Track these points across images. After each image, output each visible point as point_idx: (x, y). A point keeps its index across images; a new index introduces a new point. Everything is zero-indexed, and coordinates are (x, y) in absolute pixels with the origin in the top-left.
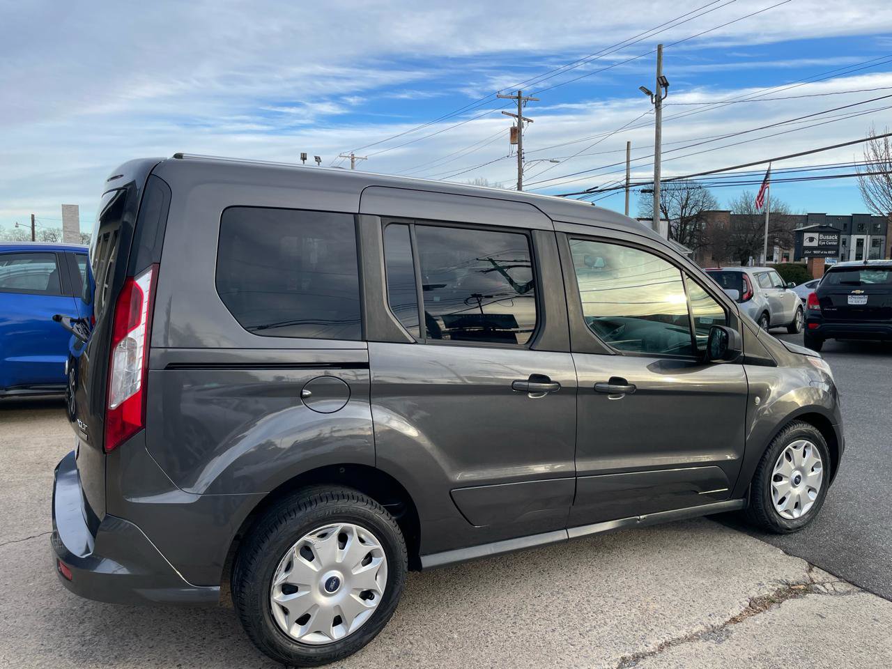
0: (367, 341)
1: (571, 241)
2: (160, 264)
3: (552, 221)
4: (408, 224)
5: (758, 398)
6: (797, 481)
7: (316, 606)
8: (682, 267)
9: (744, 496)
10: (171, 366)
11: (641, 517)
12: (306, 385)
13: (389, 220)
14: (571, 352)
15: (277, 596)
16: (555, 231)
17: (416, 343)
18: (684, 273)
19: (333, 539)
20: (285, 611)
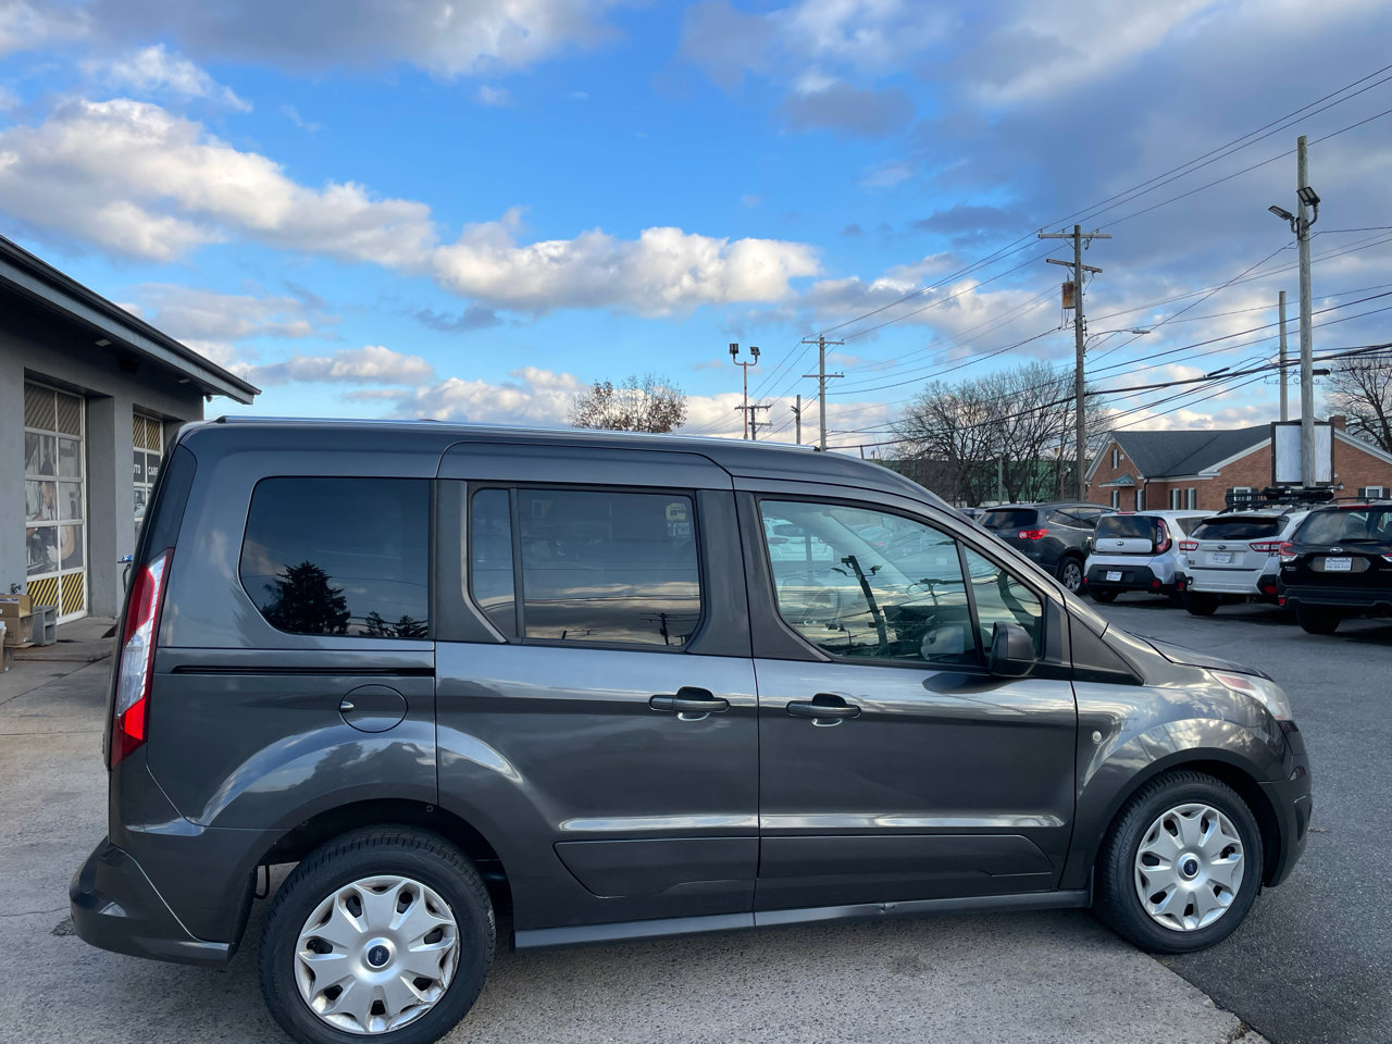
0: (435, 641)
1: (762, 503)
2: (174, 548)
3: (732, 476)
4: (508, 489)
5: (1098, 734)
6: (1190, 869)
7: (350, 978)
8: (957, 536)
9: (1086, 887)
10: (178, 670)
11: (887, 905)
12: (346, 697)
13: (478, 486)
14: (753, 657)
15: (302, 953)
16: (734, 491)
17: (507, 643)
18: (960, 544)
19: (392, 895)
20: (312, 975)
